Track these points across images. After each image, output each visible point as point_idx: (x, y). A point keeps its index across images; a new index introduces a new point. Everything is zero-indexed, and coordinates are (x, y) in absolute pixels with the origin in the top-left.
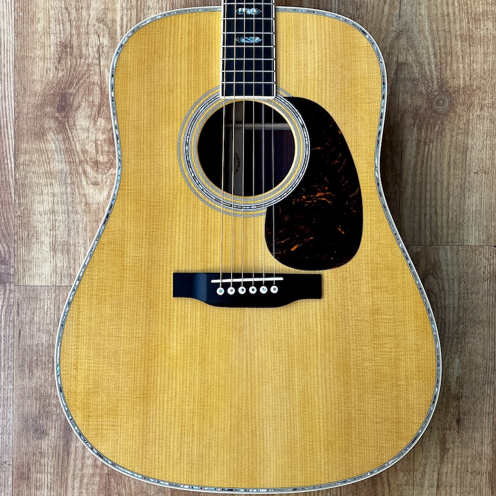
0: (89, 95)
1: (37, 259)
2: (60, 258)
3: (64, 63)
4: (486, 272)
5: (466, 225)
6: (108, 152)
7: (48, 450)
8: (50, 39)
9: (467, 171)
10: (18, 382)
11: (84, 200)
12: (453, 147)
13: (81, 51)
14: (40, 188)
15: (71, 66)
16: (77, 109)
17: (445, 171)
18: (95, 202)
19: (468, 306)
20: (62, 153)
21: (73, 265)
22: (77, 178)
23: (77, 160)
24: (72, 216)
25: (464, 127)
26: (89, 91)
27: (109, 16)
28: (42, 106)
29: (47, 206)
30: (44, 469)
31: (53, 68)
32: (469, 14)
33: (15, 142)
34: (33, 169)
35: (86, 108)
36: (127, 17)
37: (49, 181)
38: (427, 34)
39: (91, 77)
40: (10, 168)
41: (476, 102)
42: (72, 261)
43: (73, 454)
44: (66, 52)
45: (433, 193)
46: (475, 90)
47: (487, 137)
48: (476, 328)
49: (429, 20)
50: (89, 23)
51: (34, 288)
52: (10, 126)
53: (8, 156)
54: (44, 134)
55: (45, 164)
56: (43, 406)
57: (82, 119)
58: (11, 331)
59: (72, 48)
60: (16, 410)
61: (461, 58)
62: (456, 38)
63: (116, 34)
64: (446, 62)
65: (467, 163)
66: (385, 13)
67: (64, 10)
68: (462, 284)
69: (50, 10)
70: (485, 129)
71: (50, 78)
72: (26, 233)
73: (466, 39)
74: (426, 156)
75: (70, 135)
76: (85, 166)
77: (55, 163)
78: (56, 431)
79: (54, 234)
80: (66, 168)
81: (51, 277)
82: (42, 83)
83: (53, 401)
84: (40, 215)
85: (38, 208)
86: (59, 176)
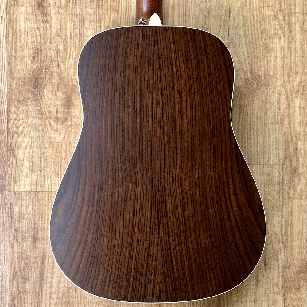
0: (52, 79)
1: (22, 175)
2: (35, 175)
3: (37, 59)
4: (279, 179)
5: (267, 153)
6: (64, 112)
7: (29, 289)
8: (28, 46)
9: (267, 122)
10: (11, 249)
11: (49, 140)
12: (260, 109)
13: (47, 53)
14: (23, 133)
15: (41, 61)
16: (45, 87)
17: (255, 123)
18: (56, 141)
19: (270, 198)
20: (36, 112)
21: (44, 179)
22: (45, 127)
23: (45, 117)
24: (42, 150)
25: (265, 98)
26: (52, 76)
27: (63, 33)
28: (24, 85)
29: (27, 144)
30: (27, 301)
31: (30, 63)
32: (266, 35)
33: (8, 106)
34: (19, 122)
35: (50, 86)
36: (73, 33)
37: (28, 129)
38: (244, 45)
39: (53, 68)
40: (5, 122)
41: (271, 84)
42: (43, 177)
43: (44, 292)
44: (38, 53)
45: (249, 135)
46: (270, 77)
47: (277, 104)
48: (274, 211)
49: (244, 37)
50: (52, 36)
51: (20, 193)
52: (5, 97)
53: (4, 115)
54: (25, 101)
55: (26, 119)
56: (26, 263)
57: (47, 93)
58: (7, 219)
59: (41, 51)
60: (10, 266)
61: (262, 59)
62: (259, 48)
63: (67, 43)
64: (255, 61)
65: (267, 118)
66: (220, 34)
67: (36, 29)
68: (266, 186)
69: (28, 29)
70: (277, 99)
71: (29, 68)
72: (15, 160)
73: (265, 49)
74: (244, 114)
75: (41, 102)
76: (50, 120)
77: (32, 119)
78: (34, 278)
79: (32, 161)
80: (39, 121)
81: (30, 186)
82: (24, 71)
83: (32, 260)
84: (23, 150)
85: (22, 145)
86: (34, 126)
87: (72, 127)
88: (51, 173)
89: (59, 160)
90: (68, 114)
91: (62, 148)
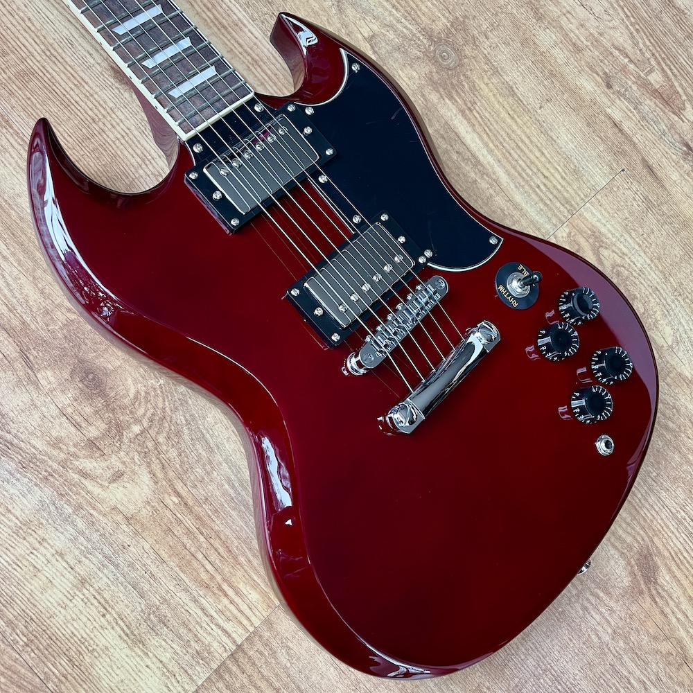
2: (157, 644)
4: (639, 203)
5: (581, 169)
6: (96, 412)
9: (532, 111)
11: (119, 518)
12: (498, 95)
17: (514, 126)
18: (140, 504)
19: (657, 252)
20: (19, 476)
21: (190, 634)
23: (55, 466)
24: (120, 561)
25: (488, 67)
29: (65, 583)
37: (31, 539)
42: (183, 631)
45: (524, 159)
47: (517, 63)
48: (684, 269)
64: (413, 9)
70: (509, 56)
72: (64, 661)
74: (482, 123)
75: (9, 437)
76: (77, 463)
77: (19, 503)
79: (116, 616)
84: (65, 609)
85: (51, 600)
86: (43, 517)
87: (153, 432)
88: (196, 601)
89: (188, 547)
90: (114, 409)
91: (172, 507)
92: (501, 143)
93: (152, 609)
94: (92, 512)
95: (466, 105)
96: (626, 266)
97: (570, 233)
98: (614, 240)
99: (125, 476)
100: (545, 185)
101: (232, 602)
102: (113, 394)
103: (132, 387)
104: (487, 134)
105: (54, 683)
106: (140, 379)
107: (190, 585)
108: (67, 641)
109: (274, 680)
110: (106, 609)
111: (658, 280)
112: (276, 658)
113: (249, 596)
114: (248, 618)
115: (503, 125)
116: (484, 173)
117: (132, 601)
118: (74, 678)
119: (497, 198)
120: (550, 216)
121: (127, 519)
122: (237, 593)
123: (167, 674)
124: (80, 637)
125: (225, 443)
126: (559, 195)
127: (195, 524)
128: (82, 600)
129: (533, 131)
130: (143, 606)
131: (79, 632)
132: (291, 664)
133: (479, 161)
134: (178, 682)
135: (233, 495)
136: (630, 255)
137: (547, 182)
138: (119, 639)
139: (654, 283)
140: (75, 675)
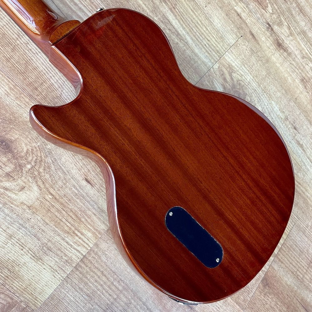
92: (188, 24)
93: (44, 245)
94: (11, 205)
95: (172, 6)
96: (243, 80)
97: (219, 66)
98: (238, 69)
99: (26, 188)
100: (208, 44)
101: (80, 238)
102: (16, 151)
103: (25, 147)
104: (182, 20)
105: (3, 280)
106: (28, 143)
107: (60, 233)
108: (6, 262)
109: (100, 268)
110: (23, 247)
111: (256, 86)
112: (100, 259)
113: (87, 235)
114: (87, 244)
115: (189, 15)
116: (181, 39)
117: (34, 242)
118: (12, 277)
119: (187, 51)
120: (210, 59)
121: (28, 207)
122: (82, 234)
123: (53, 271)
124: (12, 260)
125: (71, 170)
126: (214, 49)
127: (60, 206)
128: (12, 244)
129: (202, 18)
130: (40, 244)
131: (11, 258)
132: (108, 261)
133: (179, 33)
134: (59, 273)
135: (77, 192)
136: (244, 75)
137: (209, 43)
138: (30, 259)
139: (254, 87)
140: (12, 276)
